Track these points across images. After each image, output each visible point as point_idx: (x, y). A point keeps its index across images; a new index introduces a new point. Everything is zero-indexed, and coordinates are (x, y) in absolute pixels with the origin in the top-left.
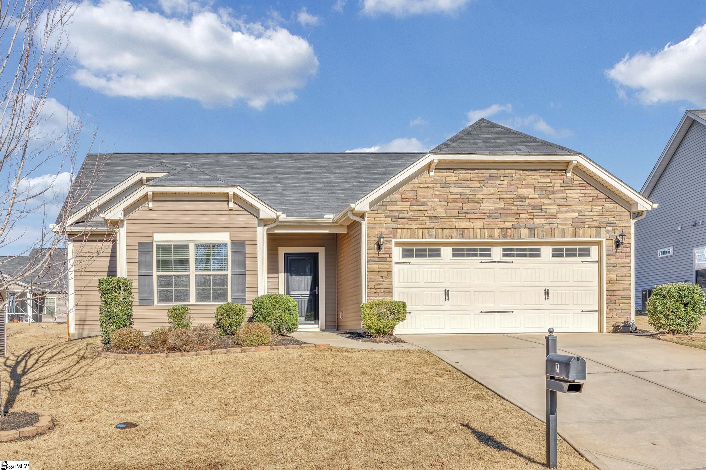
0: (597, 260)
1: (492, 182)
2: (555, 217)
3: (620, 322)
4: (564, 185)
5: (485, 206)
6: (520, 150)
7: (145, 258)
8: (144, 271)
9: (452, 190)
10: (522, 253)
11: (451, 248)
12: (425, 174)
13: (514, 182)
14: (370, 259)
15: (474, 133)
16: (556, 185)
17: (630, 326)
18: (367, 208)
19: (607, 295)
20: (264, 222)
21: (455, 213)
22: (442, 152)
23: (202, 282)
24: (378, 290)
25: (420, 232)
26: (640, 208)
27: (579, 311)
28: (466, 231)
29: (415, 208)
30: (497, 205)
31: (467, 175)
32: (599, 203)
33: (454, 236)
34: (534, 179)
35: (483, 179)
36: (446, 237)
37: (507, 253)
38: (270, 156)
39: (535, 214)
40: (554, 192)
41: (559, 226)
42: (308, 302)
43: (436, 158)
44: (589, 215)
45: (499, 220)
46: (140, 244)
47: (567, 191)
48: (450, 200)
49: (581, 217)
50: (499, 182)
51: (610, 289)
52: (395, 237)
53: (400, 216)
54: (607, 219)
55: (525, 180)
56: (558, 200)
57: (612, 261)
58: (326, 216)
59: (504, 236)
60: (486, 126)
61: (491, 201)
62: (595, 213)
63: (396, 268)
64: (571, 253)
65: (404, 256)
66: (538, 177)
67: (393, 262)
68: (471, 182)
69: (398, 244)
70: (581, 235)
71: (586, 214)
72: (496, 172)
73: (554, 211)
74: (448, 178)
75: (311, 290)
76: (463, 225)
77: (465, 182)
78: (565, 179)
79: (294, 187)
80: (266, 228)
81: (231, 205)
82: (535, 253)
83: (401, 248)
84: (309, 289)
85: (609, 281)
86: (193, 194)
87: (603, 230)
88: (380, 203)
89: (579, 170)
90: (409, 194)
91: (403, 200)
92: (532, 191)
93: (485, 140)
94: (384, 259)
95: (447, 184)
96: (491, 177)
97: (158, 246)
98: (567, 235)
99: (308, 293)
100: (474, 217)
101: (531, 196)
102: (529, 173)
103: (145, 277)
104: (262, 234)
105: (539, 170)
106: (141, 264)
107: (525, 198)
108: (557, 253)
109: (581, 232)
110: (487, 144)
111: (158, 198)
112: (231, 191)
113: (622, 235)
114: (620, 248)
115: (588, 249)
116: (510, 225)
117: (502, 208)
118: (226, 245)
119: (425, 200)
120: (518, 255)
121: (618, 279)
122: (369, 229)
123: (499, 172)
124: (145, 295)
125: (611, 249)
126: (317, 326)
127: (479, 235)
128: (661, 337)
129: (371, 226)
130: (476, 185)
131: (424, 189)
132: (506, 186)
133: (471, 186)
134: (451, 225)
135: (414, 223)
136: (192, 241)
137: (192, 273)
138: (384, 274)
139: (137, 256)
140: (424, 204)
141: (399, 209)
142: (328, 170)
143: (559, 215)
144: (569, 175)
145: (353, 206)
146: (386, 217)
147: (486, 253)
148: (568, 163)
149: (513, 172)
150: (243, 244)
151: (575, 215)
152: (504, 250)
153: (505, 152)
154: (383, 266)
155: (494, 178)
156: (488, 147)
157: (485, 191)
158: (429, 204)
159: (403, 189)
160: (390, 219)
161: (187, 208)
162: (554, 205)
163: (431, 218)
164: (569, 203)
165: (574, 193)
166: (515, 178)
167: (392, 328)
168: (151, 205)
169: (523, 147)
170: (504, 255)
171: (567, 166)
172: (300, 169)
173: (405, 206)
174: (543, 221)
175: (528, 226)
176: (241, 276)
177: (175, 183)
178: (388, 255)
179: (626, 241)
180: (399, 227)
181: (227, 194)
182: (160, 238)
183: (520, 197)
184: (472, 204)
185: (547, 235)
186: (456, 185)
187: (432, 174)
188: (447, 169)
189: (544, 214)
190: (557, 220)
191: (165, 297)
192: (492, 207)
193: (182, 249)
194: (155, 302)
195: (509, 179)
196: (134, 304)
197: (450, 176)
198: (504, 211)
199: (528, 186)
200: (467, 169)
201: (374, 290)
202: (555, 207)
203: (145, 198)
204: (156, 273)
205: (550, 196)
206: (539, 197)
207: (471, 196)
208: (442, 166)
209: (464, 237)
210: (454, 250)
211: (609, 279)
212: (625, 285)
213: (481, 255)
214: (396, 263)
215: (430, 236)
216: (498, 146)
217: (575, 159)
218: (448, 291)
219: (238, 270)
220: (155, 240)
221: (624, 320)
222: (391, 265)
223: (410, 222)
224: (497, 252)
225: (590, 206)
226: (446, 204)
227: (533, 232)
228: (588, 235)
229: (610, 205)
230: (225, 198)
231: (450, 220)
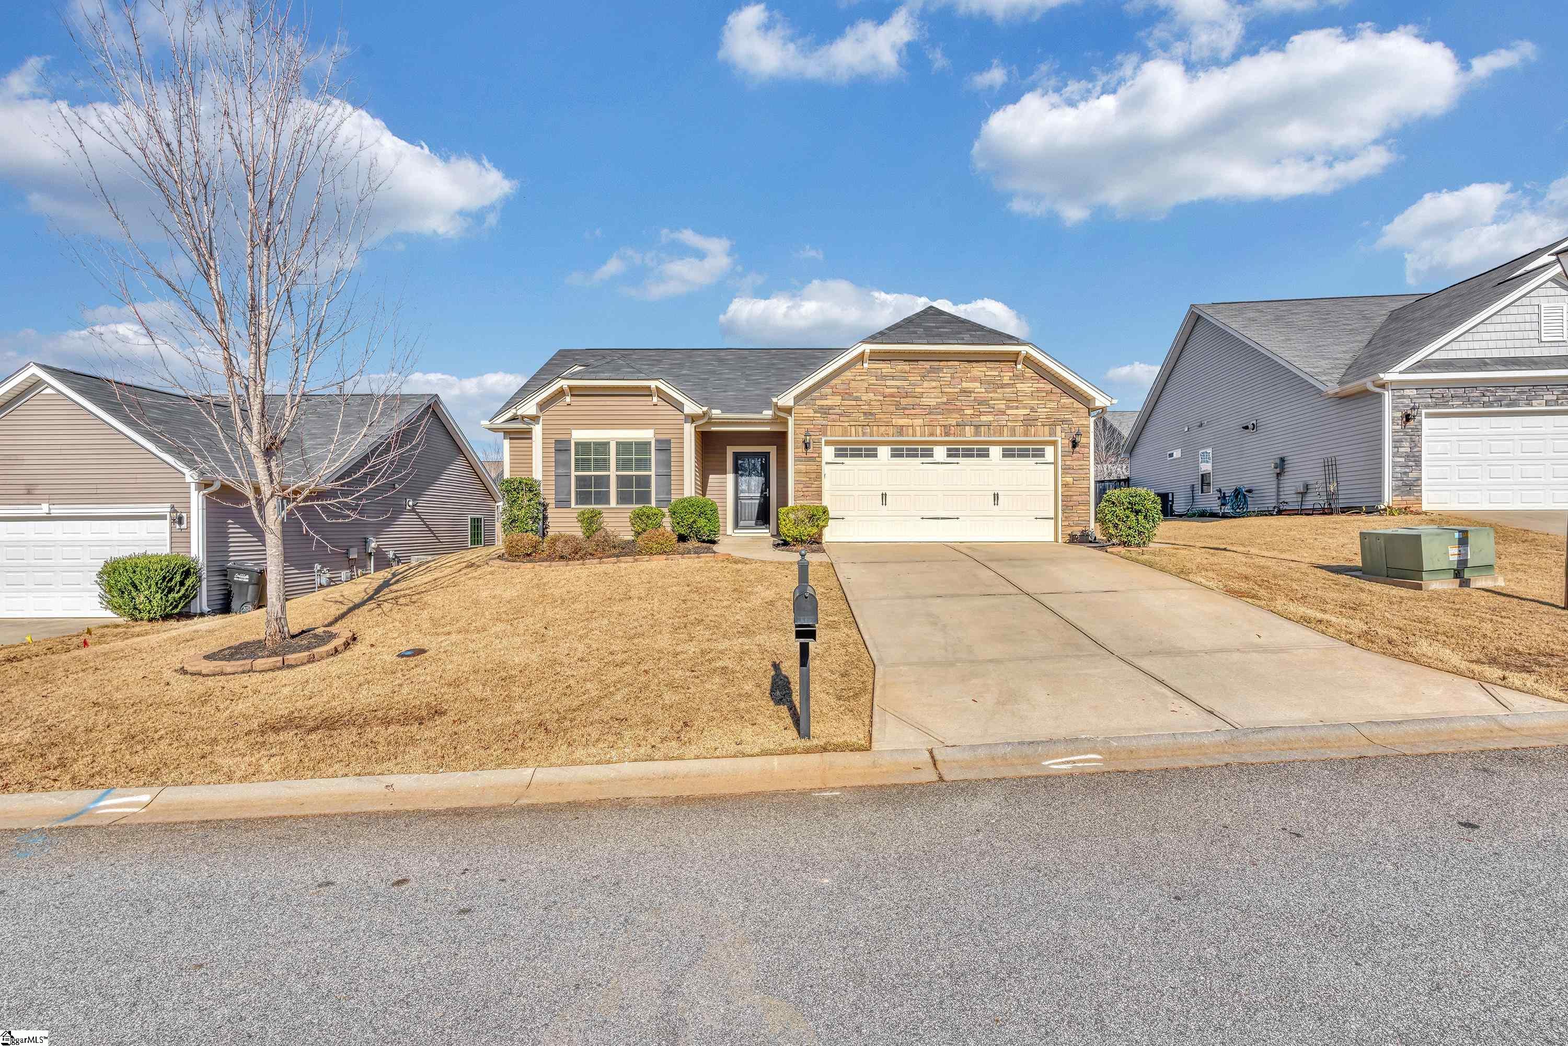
0: (1053, 461)
1: (934, 375)
2: (1004, 413)
3: (1077, 531)
4: (1014, 378)
5: (925, 401)
6: (963, 339)
7: (562, 457)
8: (561, 471)
9: (889, 383)
10: (968, 454)
11: (889, 447)
12: (859, 366)
13: (958, 375)
14: (797, 459)
15: (918, 321)
16: (1005, 378)
17: (1088, 535)
18: (791, 403)
19: (1062, 501)
20: (692, 418)
21: (893, 408)
22: (875, 341)
23: (623, 482)
24: (806, 493)
25: (853, 428)
26: (1098, 404)
27: (1033, 518)
28: (904, 429)
29: (847, 403)
30: (939, 400)
31: (906, 367)
32: (1053, 398)
33: (891, 434)
34: (981, 371)
35: (924, 371)
36: (882, 435)
37: (952, 453)
38: (747, 352)
39: (981, 410)
40: (1003, 386)
41: (1009, 424)
42: (759, 505)
43: (868, 348)
44: (1042, 412)
45: (941, 416)
46: (557, 442)
47: (1018, 385)
48: (887, 394)
49: (1033, 414)
50: (941, 375)
51: (1066, 493)
52: (825, 435)
53: (831, 411)
54: (1063, 417)
55: (970, 372)
56: (1008, 395)
57: (1068, 463)
58: (765, 412)
59: (947, 434)
60: (933, 315)
61: (933, 396)
62: (1048, 410)
63: (826, 469)
64: (1023, 454)
65: (837, 456)
66: (985, 369)
67: (823, 463)
68: (909, 374)
69: (828, 443)
70: (1033, 433)
71: (1039, 410)
72: (937, 363)
73: (1003, 406)
74: (884, 371)
75: (762, 493)
76: (902, 422)
77: (903, 375)
78: (1015, 371)
79: (760, 383)
80: (694, 425)
81: (655, 399)
82: (984, 454)
83: (833, 448)
84: (760, 490)
85: (1065, 485)
86: (628, 388)
87: (1058, 428)
88: (809, 398)
89: (1029, 361)
90: (841, 388)
91: (834, 393)
92: (978, 385)
93: (927, 329)
94: (812, 459)
95: (884, 377)
96: (932, 370)
97: (577, 444)
98: (1017, 433)
99: (759, 495)
100: (913, 413)
101: (976, 390)
102: (974, 365)
103: (561, 478)
104: (689, 430)
105: (986, 361)
106: (557, 463)
107: (970, 392)
108: (1008, 454)
109: (1033, 430)
110: (928, 333)
111: (575, 392)
112: (653, 384)
113: (1077, 434)
114: (1077, 449)
115: (1043, 450)
116: (954, 423)
117: (945, 404)
118: (649, 443)
119: (859, 394)
120: (964, 456)
121: (1075, 482)
122: (797, 426)
123: (942, 363)
124: (563, 497)
125: (1067, 449)
126: (768, 531)
127: (918, 433)
128: (1109, 550)
129: (798, 422)
130: (914, 378)
131: (857, 382)
132: (950, 379)
133: (910, 379)
134: (887, 422)
135: (846, 419)
136: (613, 439)
137: (613, 473)
138: (813, 476)
139: (553, 455)
140: (857, 399)
141: (830, 404)
142: (802, 365)
143: (1009, 412)
144: (1019, 367)
145: (775, 400)
146: (815, 412)
147: (928, 453)
148: (1018, 354)
149: (956, 363)
150: (668, 442)
151: (1027, 411)
152: (949, 450)
153: (945, 341)
154: (812, 467)
155: (936, 371)
156: (928, 336)
157: (926, 384)
158: (863, 398)
159: (834, 382)
160: (819, 415)
161: (608, 403)
162: (1003, 400)
163: (865, 414)
164: (1020, 398)
165: (1025, 387)
166: (959, 370)
167: (820, 535)
168: (568, 399)
169: (967, 337)
170: (949, 456)
171: (1017, 358)
172: (773, 364)
173: (837, 400)
174: (990, 418)
175: (974, 423)
176: (666, 476)
177: (593, 376)
178: (817, 455)
179: (1083, 440)
180: (829, 423)
181: (649, 388)
182: (579, 435)
183: (964, 391)
184: (911, 399)
185: (995, 433)
186: (893, 378)
187: (866, 365)
188: (883, 360)
189: (992, 410)
190: (1006, 417)
191: (583, 498)
192: (933, 402)
193: (603, 446)
194: (573, 505)
195: (952, 372)
196: (550, 506)
197: (886, 368)
198: (947, 407)
199: (974, 380)
200: (905, 361)
201: (802, 494)
202: (1005, 402)
203: (561, 393)
204: (574, 474)
205: (998, 391)
206: (986, 392)
207: (909, 390)
208: (876, 357)
209: (902, 435)
210: (892, 450)
211: (1064, 483)
212: (1083, 490)
213: (922, 456)
214: (827, 463)
215: (864, 434)
216: (939, 335)
217: (1024, 349)
218: (886, 494)
219: (663, 471)
220: (573, 437)
221: (1081, 529)
222: (821, 466)
223: (842, 419)
224: (940, 453)
225: (1043, 402)
226: (881, 398)
227: (979, 430)
228: (1041, 433)
229: (1067, 401)
230: (646, 392)
231: (886, 416)
